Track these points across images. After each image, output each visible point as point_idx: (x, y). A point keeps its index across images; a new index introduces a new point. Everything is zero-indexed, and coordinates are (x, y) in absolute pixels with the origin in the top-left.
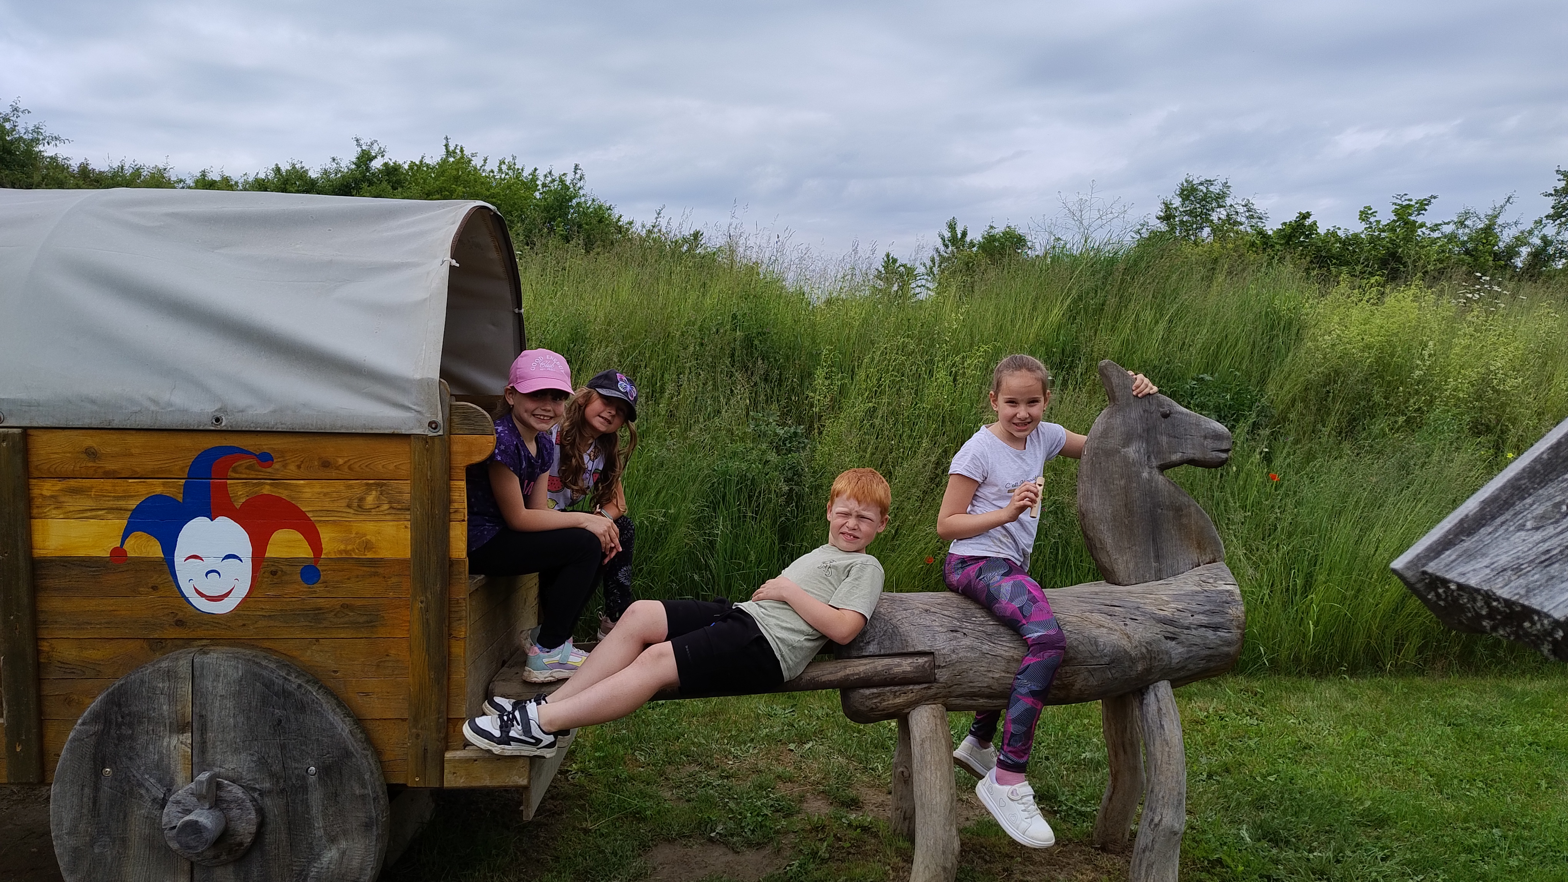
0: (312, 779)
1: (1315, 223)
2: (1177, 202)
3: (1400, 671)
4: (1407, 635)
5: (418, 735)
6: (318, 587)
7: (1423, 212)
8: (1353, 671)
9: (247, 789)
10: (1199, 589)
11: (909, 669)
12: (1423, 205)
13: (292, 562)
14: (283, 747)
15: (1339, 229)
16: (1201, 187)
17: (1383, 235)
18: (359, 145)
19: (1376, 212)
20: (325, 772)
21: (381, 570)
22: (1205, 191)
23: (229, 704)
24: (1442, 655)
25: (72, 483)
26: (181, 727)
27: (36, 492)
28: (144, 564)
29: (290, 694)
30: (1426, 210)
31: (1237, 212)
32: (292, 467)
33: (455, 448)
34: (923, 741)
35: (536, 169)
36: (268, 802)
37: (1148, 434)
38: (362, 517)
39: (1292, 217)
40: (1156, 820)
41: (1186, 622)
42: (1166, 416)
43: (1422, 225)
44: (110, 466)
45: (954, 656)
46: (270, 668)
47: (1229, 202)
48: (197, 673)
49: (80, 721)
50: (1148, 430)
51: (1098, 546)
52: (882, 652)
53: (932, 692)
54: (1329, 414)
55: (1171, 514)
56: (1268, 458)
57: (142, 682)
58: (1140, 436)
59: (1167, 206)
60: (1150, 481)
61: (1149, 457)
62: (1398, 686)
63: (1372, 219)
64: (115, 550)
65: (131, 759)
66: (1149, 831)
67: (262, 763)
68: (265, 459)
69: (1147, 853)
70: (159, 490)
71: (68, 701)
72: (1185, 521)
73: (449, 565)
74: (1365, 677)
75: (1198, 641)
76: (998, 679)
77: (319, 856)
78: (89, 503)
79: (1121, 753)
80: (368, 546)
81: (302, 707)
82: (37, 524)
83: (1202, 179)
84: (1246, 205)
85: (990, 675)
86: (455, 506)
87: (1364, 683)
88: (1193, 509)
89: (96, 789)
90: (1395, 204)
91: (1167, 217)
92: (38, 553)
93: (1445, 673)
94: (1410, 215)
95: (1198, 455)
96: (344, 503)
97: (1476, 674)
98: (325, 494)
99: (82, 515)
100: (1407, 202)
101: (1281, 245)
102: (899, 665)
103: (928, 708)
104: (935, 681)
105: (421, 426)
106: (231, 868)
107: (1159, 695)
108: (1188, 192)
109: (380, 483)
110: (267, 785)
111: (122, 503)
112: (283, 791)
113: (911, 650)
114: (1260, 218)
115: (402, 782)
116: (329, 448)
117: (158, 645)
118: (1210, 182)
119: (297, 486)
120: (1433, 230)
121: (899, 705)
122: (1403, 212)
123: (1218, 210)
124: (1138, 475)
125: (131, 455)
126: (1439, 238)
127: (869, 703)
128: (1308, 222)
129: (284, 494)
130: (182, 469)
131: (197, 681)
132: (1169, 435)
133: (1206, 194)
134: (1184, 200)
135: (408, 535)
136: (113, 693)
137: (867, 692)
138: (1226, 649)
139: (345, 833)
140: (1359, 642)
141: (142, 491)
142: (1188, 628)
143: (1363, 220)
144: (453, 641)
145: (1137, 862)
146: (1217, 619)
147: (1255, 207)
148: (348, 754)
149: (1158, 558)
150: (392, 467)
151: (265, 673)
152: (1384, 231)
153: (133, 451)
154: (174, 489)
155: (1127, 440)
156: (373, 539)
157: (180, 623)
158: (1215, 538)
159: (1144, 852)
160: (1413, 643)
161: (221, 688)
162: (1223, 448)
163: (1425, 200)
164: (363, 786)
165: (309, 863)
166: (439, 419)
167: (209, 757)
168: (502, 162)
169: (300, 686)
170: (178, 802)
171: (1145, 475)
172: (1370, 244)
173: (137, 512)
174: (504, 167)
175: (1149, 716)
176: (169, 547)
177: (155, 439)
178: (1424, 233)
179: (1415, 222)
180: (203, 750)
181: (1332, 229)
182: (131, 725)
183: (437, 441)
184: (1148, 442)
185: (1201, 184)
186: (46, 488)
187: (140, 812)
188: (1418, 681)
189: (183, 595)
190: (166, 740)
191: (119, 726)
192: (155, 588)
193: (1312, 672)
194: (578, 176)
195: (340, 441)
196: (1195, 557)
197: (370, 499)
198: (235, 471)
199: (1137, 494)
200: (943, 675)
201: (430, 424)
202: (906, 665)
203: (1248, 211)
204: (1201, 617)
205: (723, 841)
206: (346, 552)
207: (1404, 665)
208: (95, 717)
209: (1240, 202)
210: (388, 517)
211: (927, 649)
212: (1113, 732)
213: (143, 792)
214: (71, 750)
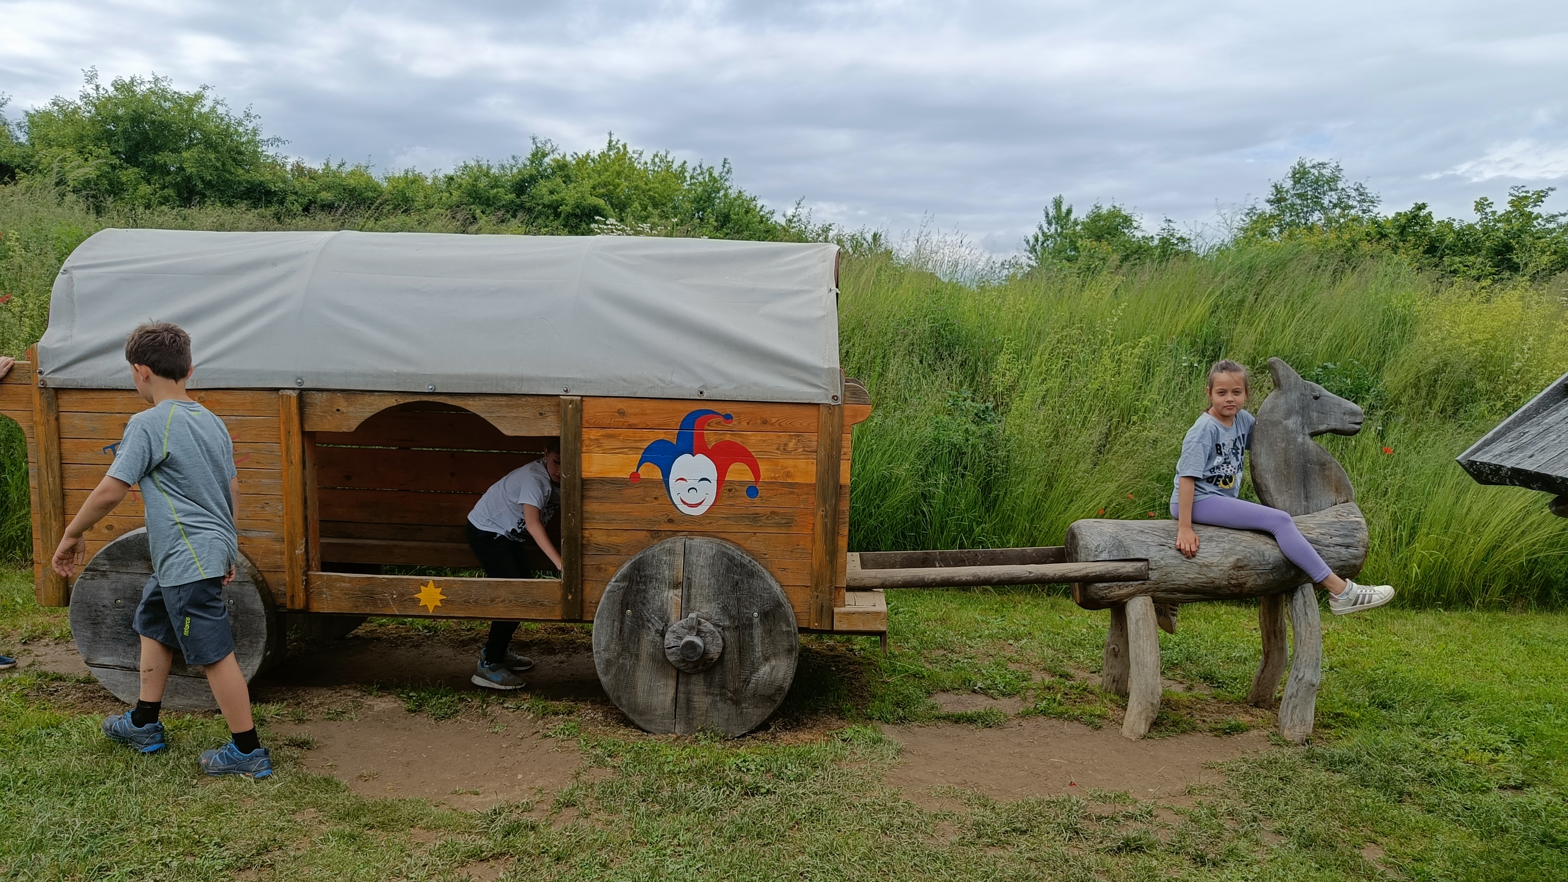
0: (756, 620)
1: (1430, 214)
2: (1288, 184)
3: (1487, 606)
4: (1494, 578)
5: (817, 597)
6: (757, 500)
7: (1540, 203)
8: (1448, 605)
9: (716, 625)
10: (1336, 520)
11: (1131, 570)
12: (1540, 197)
13: (741, 483)
14: (739, 599)
15: (1454, 220)
16: (1312, 170)
17: (1499, 225)
18: (535, 143)
19: (1492, 203)
20: (765, 616)
21: (796, 490)
22: (1317, 174)
23: (706, 571)
24: (1523, 596)
25: (609, 431)
26: (676, 585)
27: (585, 436)
28: (653, 482)
29: (744, 565)
30: (1542, 202)
31: (1349, 196)
32: (744, 423)
33: (846, 413)
34: (1137, 621)
35: (685, 162)
36: (727, 634)
37: (1304, 411)
38: (786, 456)
39: (1407, 207)
40: (1300, 676)
41: (1327, 542)
42: (1316, 398)
43: (1539, 216)
44: (632, 421)
45: (1162, 562)
46: (732, 550)
47: (1340, 185)
48: (687, 552)
49: (614, 580)
50: (1303, 408)
51: (1264, 489)
52: (1112, 558)
53: (1145, 587)
54: (1435, 398)
55: (1317, 467)
56: (1382, 435)
57: (654, 556)
58: (1298, 413)
59: (1278, 189)
60: (1303, 444)
61: (1303, 427)
62: (1484, 617)
63: (1488, 210)
64: (633, 474)
65: (644, 604)
66: (1295, 684)
67: (725, 609)
68: (728, 417)
69: (1293, 699)
70: (661, 437)
71: (599, 569)
72: (1327, 473)
73: (839, 488)
74: (1457, 609)
75: (1335, 555)
76: (1193, 579)
77: (757, 669)
78: (619, 444)
79: (1272, 637)
80: (788, 475)
81: (752, 574)
82: (585, 456)
83: (1315, 162)
84: (1357, 190)
85: (1187, 576)
86: (843, 450)
87: (1456, 615)
88: (1333, 464)
89: (622, 623)
90: (1511, 195)
91: (1278, 200)
92: (585, 475)
93: (1525, 609)
94: (1527, 206)
95: (1339, 426)
96: (775, 447)
97: (1551, 611)
98: (764, 441)
99: (613, 451)
100: (1524, 194)
101: (1395, 235)
102: (1124, 567)
103: (1140, 598)
104: (1148, 579)
105: (827, 398)
106: (702, 676)
107: (1305, 593)
108: (1300, 175)
109: (798, 434)
110: (727, 623)
111: (639, 445)
112: (737, 627)
113: (1132, 557)
114: (1373, 202)
115: (805, 626)
116: (767, 411)
117: (656, 534)
118: (1323, 165)
119: (747, 435)
120: (1549, 222)
121: (1122, 595)
122: (1519, 202)
123: (1330, 193)
124: (1295, 439)
125: (646, 414)
126: (1554, 229)
127: (1101, 593)
128: (1423, 213)
129: (738, 440)
130: (676, 424)
131: (687, 556)
132: (1318, 412)
133: (1317, 178)
134: (1295, 183)
135: (814, 468)
136: (635, 562)
137: (1101, 585)
138: (1354, 561)
139: (775, 655)
140: (1453, 583)
141: (652, 437)
142: (1328, 546)
143: (1479, 211)
144: (840, 537)
145: (1286, 705)
146: (1348, 541)
147: (1366, 191)
148: (779, 605)
149: (1307, 498)
150: (806, 424)
151: (729, 552)
152: (1499, 222)
153: (647, 412)
154: (672, 437)
155: (1288, 414)
156: (792, 470)
157: (671, 521)
158: (1348, 485)
159: (1291, 698)
160: (1499, 585)
161: (701, 562)
162: (1358, 421)
163: (1542, 191)
164: (789, 625)
165: (751, 674)
166: (839, 395)
167: (692, 605)
168: (656, 156)
169: (750, 561)
170: (674, 632)
171: (1300, 440)
172: (1484, 234)
173: (647, 450)
174: (657, 160)
175: (1297, 607)
176: (666, 473)
177: (661, 403)
178: (1539, 224)
179: (1531, 213)
180: (688, 601)
181: (1447, 220)
182: (645, 583)
183: (836, 408)
184: (1303, 417)
185: (1313, 167)
186: (589, 434)
187: (649, 638)
188: (1502, 614)
189: (674, 503)
190: (666, 593)
191: (638, 583)
192: (656, 498)
193: (1413, 606)
194: (726, 169)
195: (775, 407)
196: (1333, 498)
197: (791, 445)
198: (709, 425)
199: (1294, 453)
200: (1154, 575)
201: (833, 397)
202: (1128, 568)
203: (1361, 195)
204: (1337, 539)
205: (984, 692)
206: (775, 478)
207: (1490, 602)
208: (624, 578)
209: (1352, 186)
210: (802, 457)
211: (1143, 557)
212: (1268, 623)
213: (650, 625)
214: (608, 598)
